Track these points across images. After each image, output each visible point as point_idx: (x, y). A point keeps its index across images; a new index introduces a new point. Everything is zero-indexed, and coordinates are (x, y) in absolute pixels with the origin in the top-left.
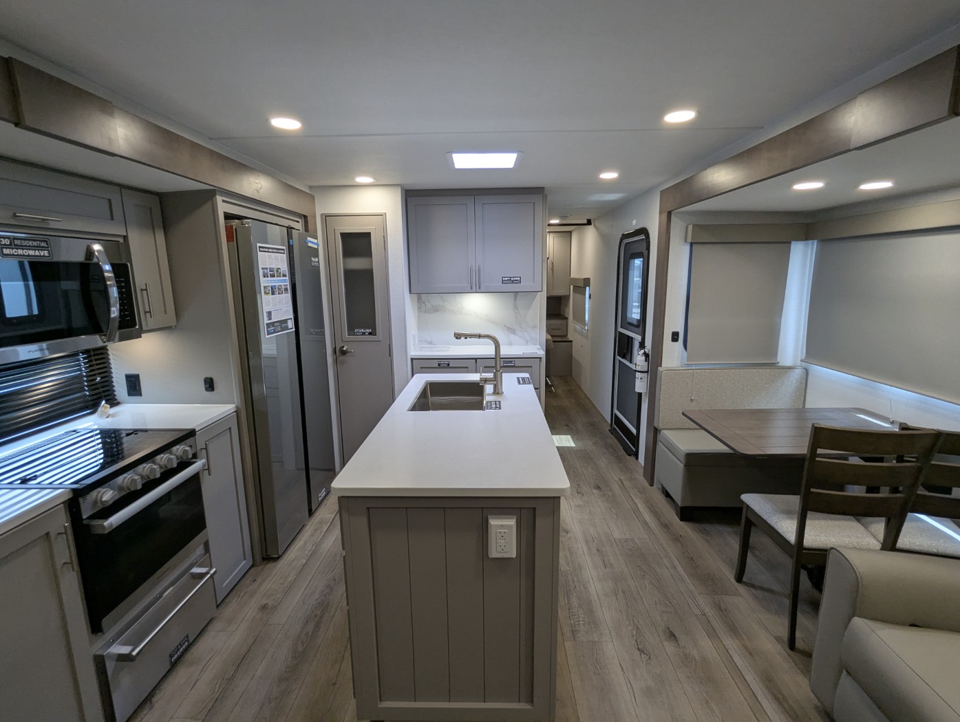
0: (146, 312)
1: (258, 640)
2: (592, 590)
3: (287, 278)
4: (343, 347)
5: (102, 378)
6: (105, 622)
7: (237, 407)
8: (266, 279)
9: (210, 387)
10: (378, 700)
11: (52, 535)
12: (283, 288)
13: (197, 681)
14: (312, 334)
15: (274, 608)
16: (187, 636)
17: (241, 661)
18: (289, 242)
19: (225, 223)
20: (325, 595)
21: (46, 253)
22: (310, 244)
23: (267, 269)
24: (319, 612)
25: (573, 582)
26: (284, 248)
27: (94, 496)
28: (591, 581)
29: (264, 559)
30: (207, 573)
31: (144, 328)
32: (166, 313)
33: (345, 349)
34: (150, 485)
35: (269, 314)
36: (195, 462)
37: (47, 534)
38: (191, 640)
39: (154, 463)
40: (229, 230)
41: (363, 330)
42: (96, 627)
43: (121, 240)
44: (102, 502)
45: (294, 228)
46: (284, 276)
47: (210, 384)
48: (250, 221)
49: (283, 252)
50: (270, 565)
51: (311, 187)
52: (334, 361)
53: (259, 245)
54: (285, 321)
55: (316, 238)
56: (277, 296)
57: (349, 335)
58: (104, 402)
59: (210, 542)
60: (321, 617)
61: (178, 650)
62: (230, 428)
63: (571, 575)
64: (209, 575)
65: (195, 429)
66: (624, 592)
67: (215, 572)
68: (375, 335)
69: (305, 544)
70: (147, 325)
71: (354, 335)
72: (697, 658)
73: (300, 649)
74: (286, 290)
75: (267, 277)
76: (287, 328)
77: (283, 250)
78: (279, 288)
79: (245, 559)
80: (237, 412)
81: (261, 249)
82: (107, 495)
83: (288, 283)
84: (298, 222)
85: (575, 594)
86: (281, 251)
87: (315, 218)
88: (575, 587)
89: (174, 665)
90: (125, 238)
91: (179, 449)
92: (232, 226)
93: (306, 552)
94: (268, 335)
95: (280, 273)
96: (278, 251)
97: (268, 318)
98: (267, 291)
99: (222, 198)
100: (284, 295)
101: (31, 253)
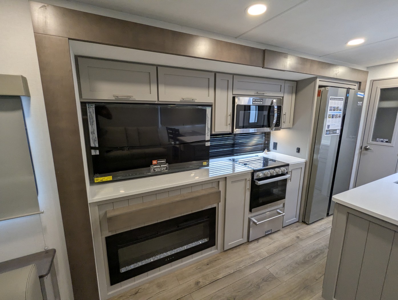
0: (283, 122)
1: (293, 246)
3: (342, 111)
4: (367, 146)
5: (267, 142)
6: (253, 210)
7: (306, 161)
8: (331, 111)
9: (298, 151)
10: (333, 296)
11: (247, 180)
12: (338, 115)
13: (271, 244)
14: (350, 138)
15: (302, 240)
16: (271, 230)
17: (285, 248)
18: (346, 95)
19: (318, 89)
20: (323, 248)
21: (262, 103)
22: (359, 96)
23: (332, 107)
24: (319, 252)
26: (343, 98)
27: (258, 174)
29: (303, 222)
30: (282, 214)
31: (282, 127)
32: (290, 123)
33: (367, 147)
34: (272, 177)
35: (329, 126)
36: (286, 175)
37: (246, 179)
38: (272, 232)
39: (275, 170)
40: (319, 92)
41: (382, 140)
42: (250, 211)
43: (282, 98)
44: (259, 176)
45: (351, 89)
46: (340, 110)
47: (298, 150)
48: (329, 87)
49: (342, 100)
50: (305, 225)
51: (368, 68)
52: (359, 153)
53: (330, 97)
54: (336, 130)
55: (364, 92)
56: (334, 119)
57: (372, 141)
58: (266, 149)
59: (285, 204)
60: (319, 254)
61: (268, 232)
62: (302, 168)
64: (282, 215)
65: (289, 164)
67: (284, 215)
68: (390, 143)
69: (321, 225)
70: (283, 127)
71: (376, 141)
73: (307, 259)
74: (340, 116)
75: (331, 110)
76: (336, 133)
77: (343, 99)
78: (336, 116)
79: (296, 218)
80: (306, 163)
81: (331, 99)
82: (261, 175)
83: (341, 114)
84: (355, 85)
86: (341, 99)
87: (366, 82)
89: (266, 236)
90: (283, 97)
91: (283, 169)
92: (321, 90)
93: (321, 228)
94: (326, 135)
95: (338, 109)
96: (339, 99)
97: (327, 128)
98: (330, 117)
99: (319, 79)
100: (338, 119)
101: (259, 103)
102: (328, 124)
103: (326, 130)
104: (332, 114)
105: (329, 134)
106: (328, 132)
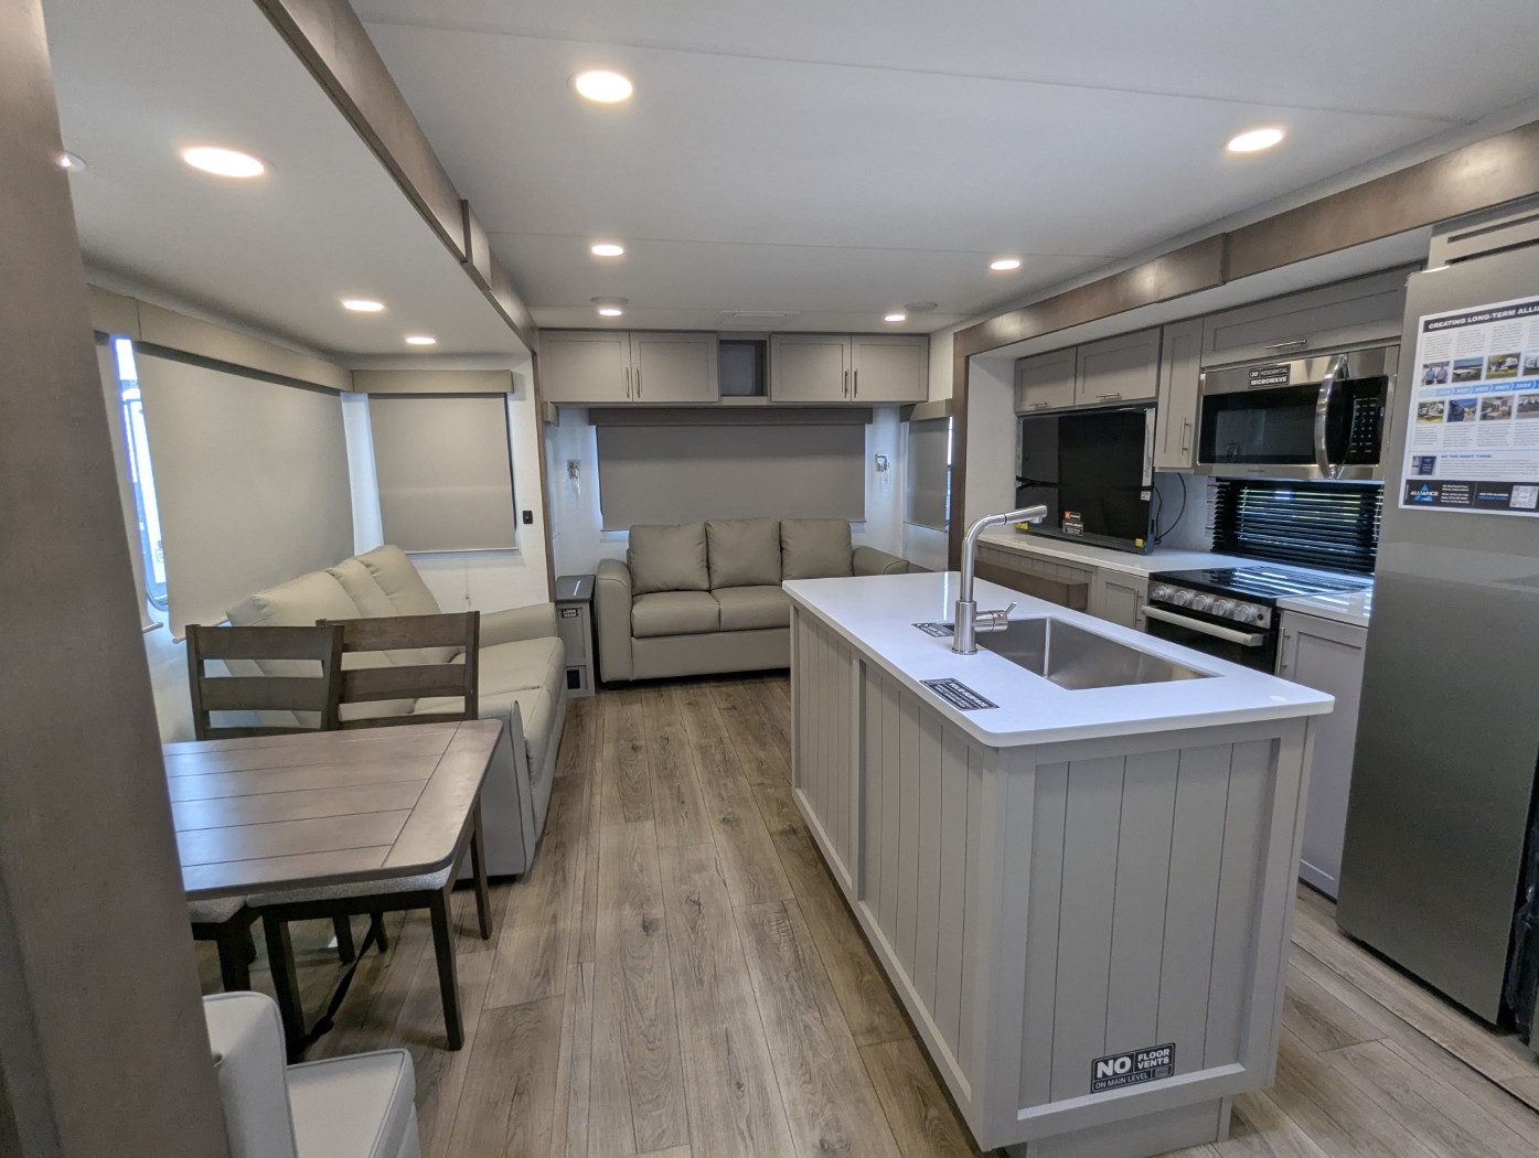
2: (756, 976)
12: (1514, 402)
21: (1284, 379)
23: (1443, 365)
25: (792, 988)
27: (1155, 586)
28: (757, 995)
35: (1425, 461)
54: (1500, 486)
56: (1473, 423)
63: (797, 1001)
65: (1275, 602)
66: (701, 981)
72: (627, 907)
74: (1531, 407)
75: (1443, 381)
78: (1489, 406)
81: (1434, 325)
82: (1163, 592)
85: (787, 964)
88: (787, 976)
94: (1406, 503)
95: (1511, 367)
96: (1521, 311)
97: (1417, 469)
98: (1431, 414)
99: (1446, 236)
100: (1513, 421)
101: (1272, 380)
102: (1414, 448)
103: (1409, 482)
104: (1447, 399)
105: (1436, 502)
106: (1430, 494)
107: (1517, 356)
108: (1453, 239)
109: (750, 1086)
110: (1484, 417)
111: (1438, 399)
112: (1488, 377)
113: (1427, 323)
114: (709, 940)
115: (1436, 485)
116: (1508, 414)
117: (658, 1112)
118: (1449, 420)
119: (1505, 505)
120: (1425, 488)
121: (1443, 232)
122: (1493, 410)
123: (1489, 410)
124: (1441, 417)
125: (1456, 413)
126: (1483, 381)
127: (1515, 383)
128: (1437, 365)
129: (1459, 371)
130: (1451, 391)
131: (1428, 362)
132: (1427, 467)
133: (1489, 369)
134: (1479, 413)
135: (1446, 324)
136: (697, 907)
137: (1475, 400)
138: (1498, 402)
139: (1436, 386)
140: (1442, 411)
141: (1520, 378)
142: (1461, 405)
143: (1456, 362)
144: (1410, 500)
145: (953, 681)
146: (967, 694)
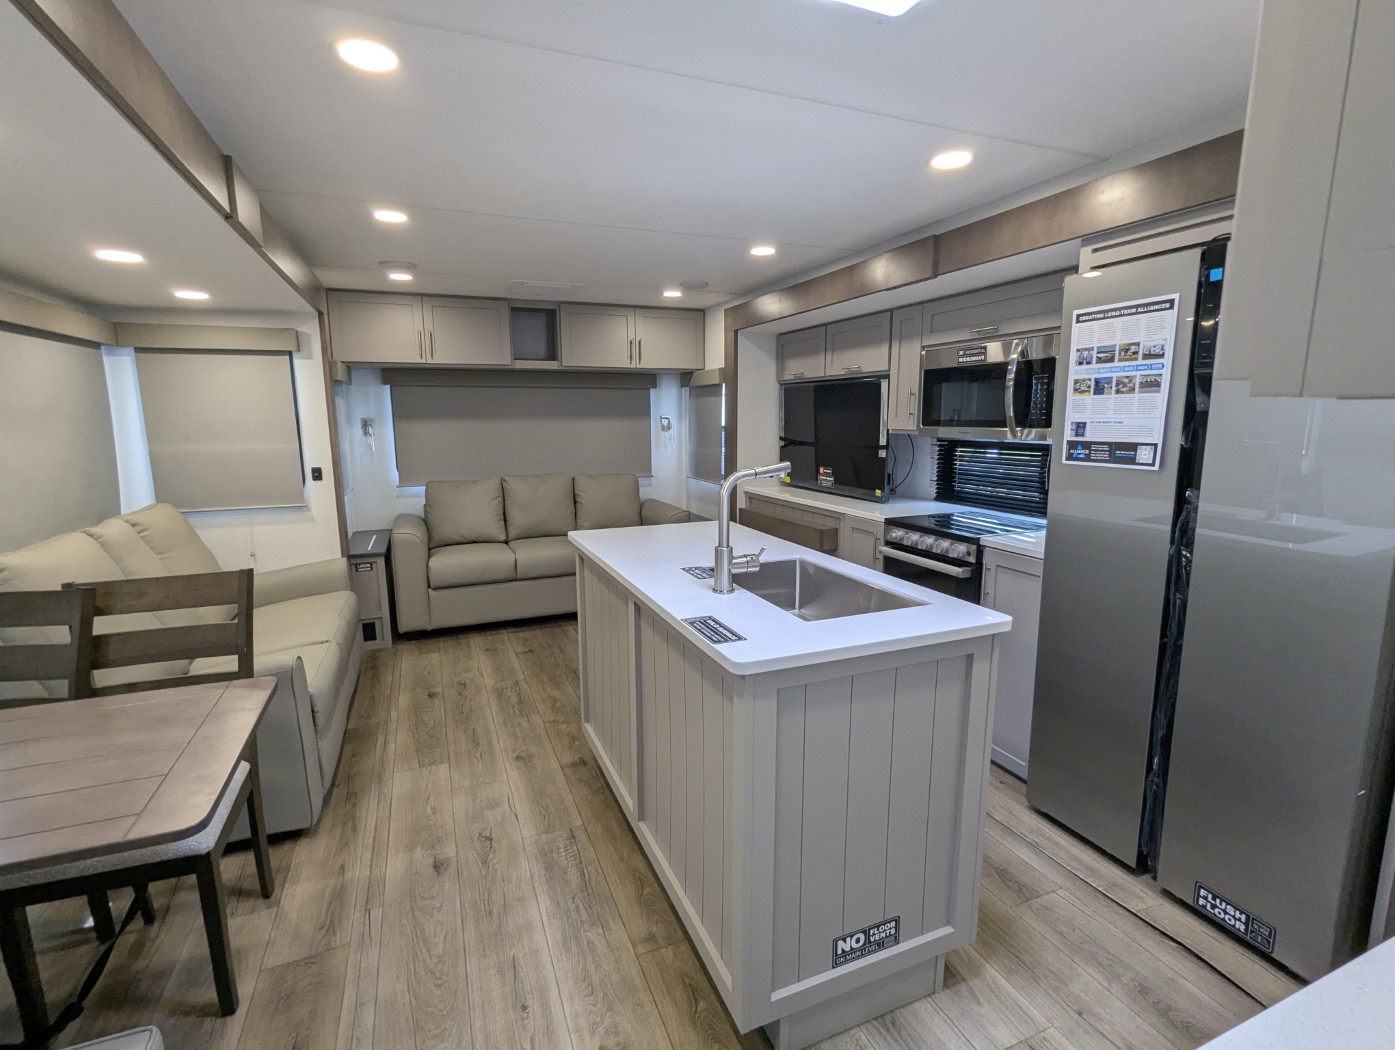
3: (1164, 360)
18: (1203, 276)
23: (1089, 350)
26: (1179, 295)
35: (1080, 427)
46: (1152, 356)
49: (1164, 306)
54: (1129, 446)
56: (1111, 396)
65: (979, 541)
66: (490, 913)
72: (419, 849)
74: (1151, 384)
77: (1174, 300)
78: (1121, 383)
81: (1086, 318)
82: (895, 534)
83: (1163, 371)
86: (1155, 307)
94: (1067, 459)
95: (1134, 353)
96: (1139, 310)
97: (1074, 432)
98: (1083, 388)
99: (1090, 248)
100: (1136, 395)
101: (974, 359)
102: (1071, 416)
103: (1069, 442)
104: (1093, 377)
105: (1087, 458)
106: (1082, 452)
107: (1138, 344)
108: (1095, 251)
109: (534, 1006)
110: (1118, 392)
111: (1087, 377)
112: (1120, 360)
113: (1078, 316)
114: (499, 872)
115: (1087, 445)
116: (1132, 390)
117: (443, 1045)
118: (1095, 394)
119: (1132, 461)
120: (1080, 447)
121: (1090, 244)
122: (1123, 386)
123: (1121, 386)
124: (1089, 391)
125: (1099, 388)
126: (1116, 364)
127: (1137, 366)
128: (1086, 349)
129: (1100, 355)
130: (1095, 371)
131: (1079, 347)
132: (1080, 431)
133: (1120, 354)
134: (1114, 389)
135: (1090, 317)
136: (488, 842)
137: (1111, 378)
138: (1126, 380)
139: (1085, 367)
140: (1089, 387)
141: (1140, 361)
142: (1102, 381)
143: (1098, 348)
144: (1070, 457)
145: (710, 618)
146: (721, 629)
